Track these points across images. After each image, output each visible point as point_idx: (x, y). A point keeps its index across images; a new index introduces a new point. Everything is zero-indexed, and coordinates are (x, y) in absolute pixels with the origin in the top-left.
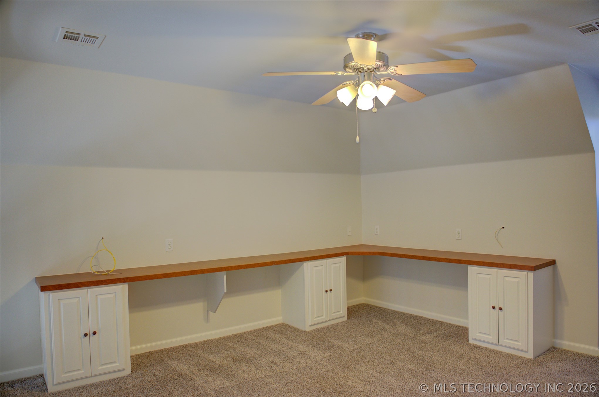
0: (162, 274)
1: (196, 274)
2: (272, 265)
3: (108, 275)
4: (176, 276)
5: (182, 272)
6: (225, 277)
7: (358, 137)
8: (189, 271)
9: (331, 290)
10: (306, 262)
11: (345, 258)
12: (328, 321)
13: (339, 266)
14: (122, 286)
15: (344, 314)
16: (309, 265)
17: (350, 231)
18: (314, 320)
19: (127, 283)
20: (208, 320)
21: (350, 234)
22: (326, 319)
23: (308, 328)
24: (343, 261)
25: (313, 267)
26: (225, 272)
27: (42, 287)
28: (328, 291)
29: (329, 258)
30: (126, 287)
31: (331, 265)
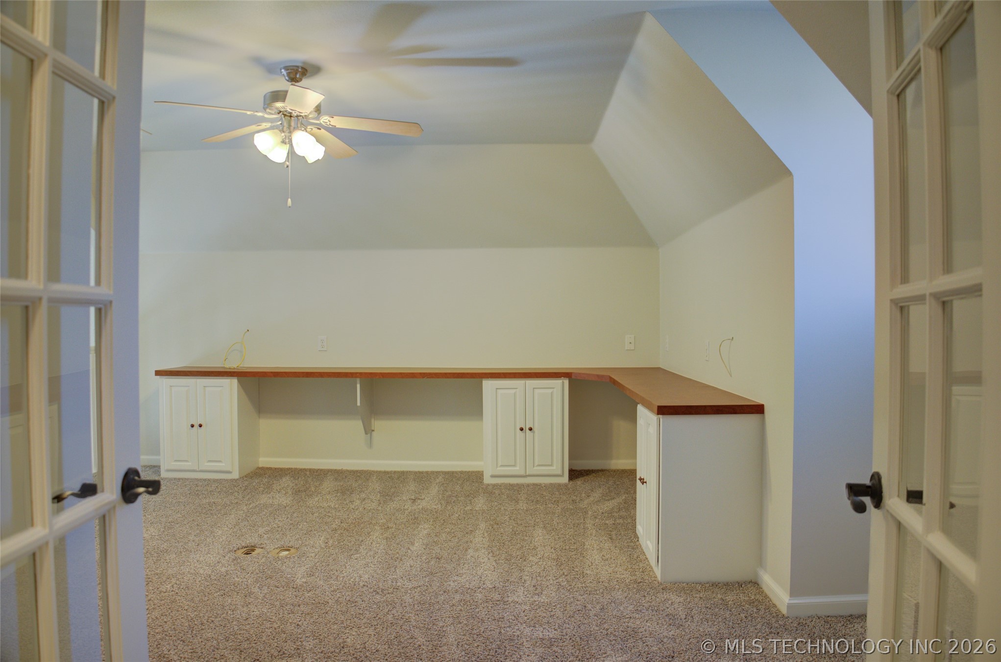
1: (313, 377)
3: (234, 369)
6: (358, 386)
7: (289, 200)
9: (531, 429)
10: (483, 379)
11: (563, 382)
12: (526, 476)
13: (552, 393)
14: (229, 380)
15: (559, 472)
16: (488, 385)
17: (630, 343)
18: (498, 469)
19: (236, 378)
20: (370, 445)
21: (632, 349)
22: (522, 473)
23: (487, 480)
24: (560, 387)
25: (497, 389)
26: (358, 380)
27: (156, 371)
28: (524, 429)
29: (530, 379)
30: (234, 381)
31: (535, 389)
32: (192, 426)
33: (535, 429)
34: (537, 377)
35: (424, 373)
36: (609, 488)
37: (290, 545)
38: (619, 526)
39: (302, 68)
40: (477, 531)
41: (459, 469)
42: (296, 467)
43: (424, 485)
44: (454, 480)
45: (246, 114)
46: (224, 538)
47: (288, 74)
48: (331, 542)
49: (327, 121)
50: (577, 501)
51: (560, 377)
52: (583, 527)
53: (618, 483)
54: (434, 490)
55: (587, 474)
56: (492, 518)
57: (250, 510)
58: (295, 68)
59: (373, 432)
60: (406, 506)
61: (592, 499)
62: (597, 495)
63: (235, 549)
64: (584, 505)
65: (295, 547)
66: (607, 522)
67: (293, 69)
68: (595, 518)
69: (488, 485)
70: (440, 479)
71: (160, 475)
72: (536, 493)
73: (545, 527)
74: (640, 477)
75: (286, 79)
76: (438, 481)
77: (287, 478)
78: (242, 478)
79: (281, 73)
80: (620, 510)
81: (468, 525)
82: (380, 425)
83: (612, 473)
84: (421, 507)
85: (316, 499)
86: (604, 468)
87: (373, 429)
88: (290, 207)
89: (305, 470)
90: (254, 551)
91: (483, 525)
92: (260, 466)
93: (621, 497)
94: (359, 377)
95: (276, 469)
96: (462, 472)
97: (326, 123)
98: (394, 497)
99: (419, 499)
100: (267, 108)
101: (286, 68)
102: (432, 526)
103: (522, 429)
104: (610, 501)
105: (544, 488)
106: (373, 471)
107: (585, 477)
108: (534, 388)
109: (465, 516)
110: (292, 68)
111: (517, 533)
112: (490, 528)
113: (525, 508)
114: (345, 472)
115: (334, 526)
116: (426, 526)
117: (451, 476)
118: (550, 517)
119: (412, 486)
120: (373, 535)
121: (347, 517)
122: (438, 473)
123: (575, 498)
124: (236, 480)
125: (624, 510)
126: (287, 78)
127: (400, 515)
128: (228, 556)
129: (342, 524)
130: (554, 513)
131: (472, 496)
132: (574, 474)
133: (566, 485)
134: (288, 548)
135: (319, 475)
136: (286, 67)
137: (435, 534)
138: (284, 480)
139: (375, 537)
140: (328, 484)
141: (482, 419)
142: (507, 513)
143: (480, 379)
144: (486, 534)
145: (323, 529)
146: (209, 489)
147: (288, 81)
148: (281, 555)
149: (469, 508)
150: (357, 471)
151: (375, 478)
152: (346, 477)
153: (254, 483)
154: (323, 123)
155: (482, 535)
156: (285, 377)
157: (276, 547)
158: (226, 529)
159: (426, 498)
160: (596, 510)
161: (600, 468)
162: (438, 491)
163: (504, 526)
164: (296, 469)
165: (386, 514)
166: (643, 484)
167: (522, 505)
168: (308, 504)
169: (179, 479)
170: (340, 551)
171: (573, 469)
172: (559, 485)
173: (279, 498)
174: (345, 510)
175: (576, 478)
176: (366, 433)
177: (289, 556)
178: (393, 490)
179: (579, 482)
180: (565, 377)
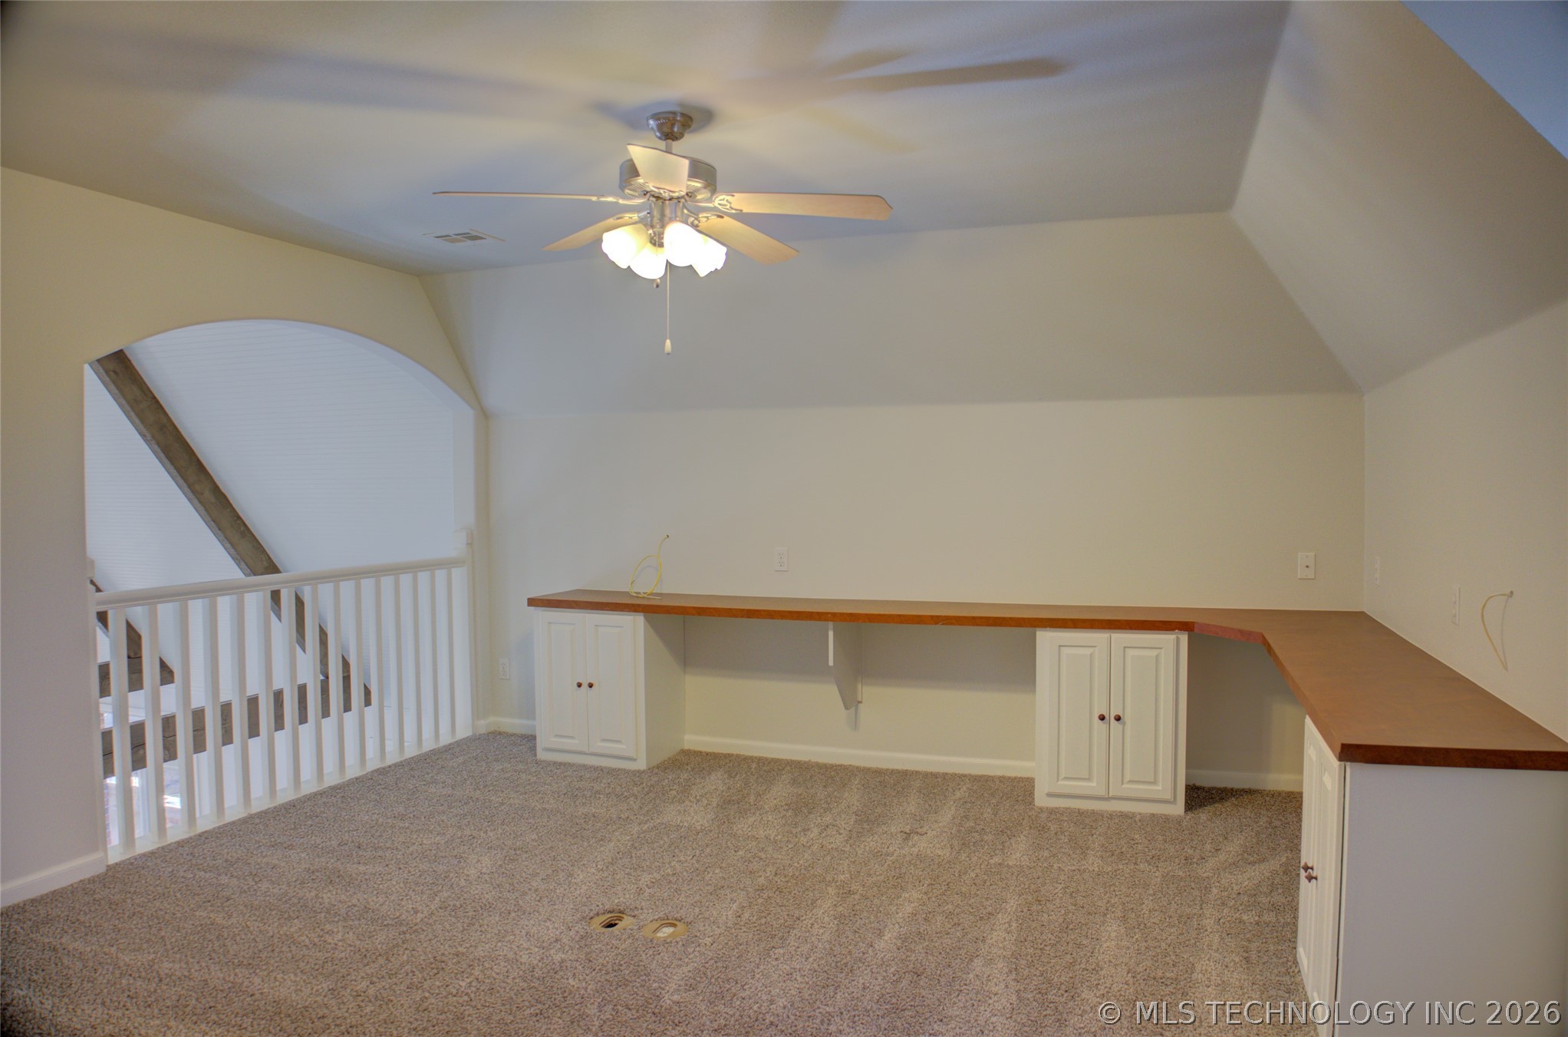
0: (694, 608)
1: (758, 618)
2: (936, 624)
3: (644, 598)
4: (719, 616)
5: (730, 609)
6: (831, 634)
7: (668, 342)
8: (743, 610)
9: (1118, 718)
10: (1037, 629)
11: (1178, 638)
12: (1109, 799)
13: (1157, 657)
14: (632, 617)
15: (1168, 796)
16: (1046, 640)
17: (1307, 567)
18: (1059, 783)
19: (642, 614)
20: (855, 724)
21: (1309, 577)
22: (1102, 792)
23: (1041, 800)
24: (1171, 647)
25: (1060, 646)
26: (831, 624)
27: (529, 599)
28: (1107, 717)
29: (1118, 631)
30: (640, 619)
31: (1127, 649)
32: (579, 685)
33: (1127, 718)
34: (1131, 629)
35: (938, 617)
36: (1258, 834)
37: (678, 916)
38: (1267, 930)
39: (683, 115)
40: (1000, 916)
41: (999, 773)
42: (739, 753)
43: (932, 803)
44: (986, 795)
45: (590, 200)
46: (584, 887)
47: (660, 127)
48: (747, 915)
49: (724, 202)
50: (1195, 860)
51: (1173, 630)
52: (1195, 927)
53: (1278, 823)
54: (948, 814)
55: (1222, 799)
56: (1033, 886)
57: (642, 836)
58: (671, 116)
59: (860, 704)
60: (891, 848)
61: (1222, 857)
62: (1233, 848)
63: (591, 914)
64: (1206, 872)
65: (687, 920)
66: (1245, 917)
67: (665, 118)
68: (1223, 904)
69: (1041, 809)
70: (962, 792)
71: (536, 756)
72: (1123, 835)
73: (1124, 919)
74: (1306, 864)
75: (657, 136)
76: (958, 794)
77: (719, 774)
78: (651, 769)
79: (648, 125)
80: (1273, 888)
81: (987, 899)
82: (872, 694)
83: (1268, 799)
84: (915, 850)
85: (751, 820)
86: (1254, 787)
87: (860, 700)
88: (668, 354)
89: (752, 758)
90: (621, 920)
91: (1012, 904)
92: (686, 747)
93: (1278, 857)
94: (831, 621)
95: (707, 754)
96: (1002, 779)
97: (725, 205)
98: (878, 824)
99: (917, 833)
100: (625, 187)
101: (655, 117)
102: (925, 897)
103: (1102, 718)
104: (1257, 865)
105: (1139, 824)
106: (857, 767)
107: (1216, 805)
108: (1125, 647)
109: (986, 877)
110: (664, 116)
111: (1071, 927)
112: (1025, 910)
113: (1096, 869)
114: (813, 767)
115: (762, 881)
116: (915, 895)
117: (984, 786)
118: (1137, 895)
119: (912, 804)
120: (821, 906)
121: (789, 862)
122: (962, 777)
123: (1191, 852)
124: (640, 773)
125: (1280, 891)
126: (658, 134)
127: (876, 866)
128: (576, 928)
129: (776, 879)
130: (1146, 886)
131: (1009, 832)
132: (1198, 796)
133: (1179, 821)
134: (672, 922)
135: (769, 769)
136: (655, 114)
137: (924, 916)
138: (713, 777)
139: (822, 911)
140: (781, 791)
141: (1033, 690)
142: (1062, 877)
143: (1031, 629)
144: (1014, 925)
145: (742, 887)
146: (597, 787)
147: (660, 138)
148: (660, 934)
149: (996, 860)
150: (832, 767)
151: (856, 782)
152: (811, 777)
153: (666, 780)
154: (720, 207)
155: (1007, 925)
156: (714, 616)
157: (656, 917)
158: (593, 870)
159: (929, 832)
160: (1226, 885)
161: (1246, 786)
162: (954, 818)
163: (1052, 907)
164: (738, 756)
165: (854, 862)
166: (1310, 881)
167: (1093, 863)
168: (735, 829)
169: (561, 764)
170: (756, 937)
171: (1198, 784)
172: (1166, 819)
173: (693, 814)
174: (790, 846)
175: (1200, 806)
176: (847, 708)
177: (669, 941)
178: (879, 810)
179: (1203, 815)
180: (1180, 629)
